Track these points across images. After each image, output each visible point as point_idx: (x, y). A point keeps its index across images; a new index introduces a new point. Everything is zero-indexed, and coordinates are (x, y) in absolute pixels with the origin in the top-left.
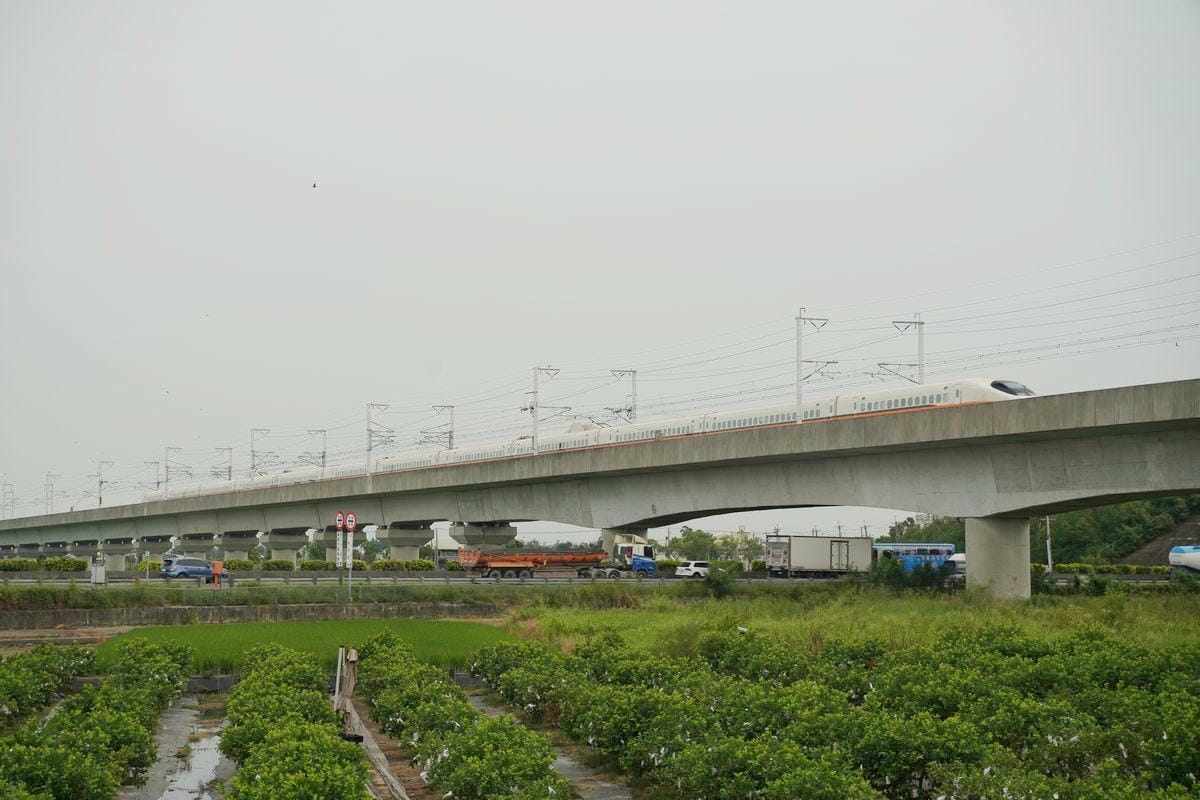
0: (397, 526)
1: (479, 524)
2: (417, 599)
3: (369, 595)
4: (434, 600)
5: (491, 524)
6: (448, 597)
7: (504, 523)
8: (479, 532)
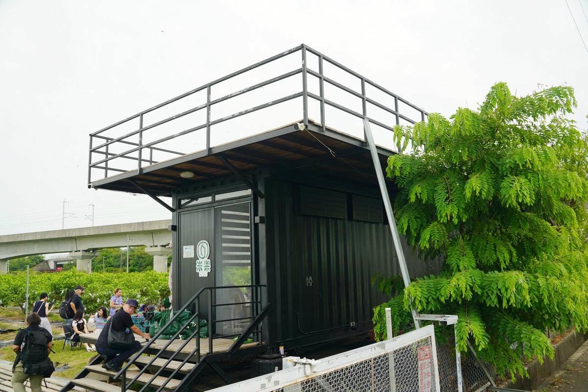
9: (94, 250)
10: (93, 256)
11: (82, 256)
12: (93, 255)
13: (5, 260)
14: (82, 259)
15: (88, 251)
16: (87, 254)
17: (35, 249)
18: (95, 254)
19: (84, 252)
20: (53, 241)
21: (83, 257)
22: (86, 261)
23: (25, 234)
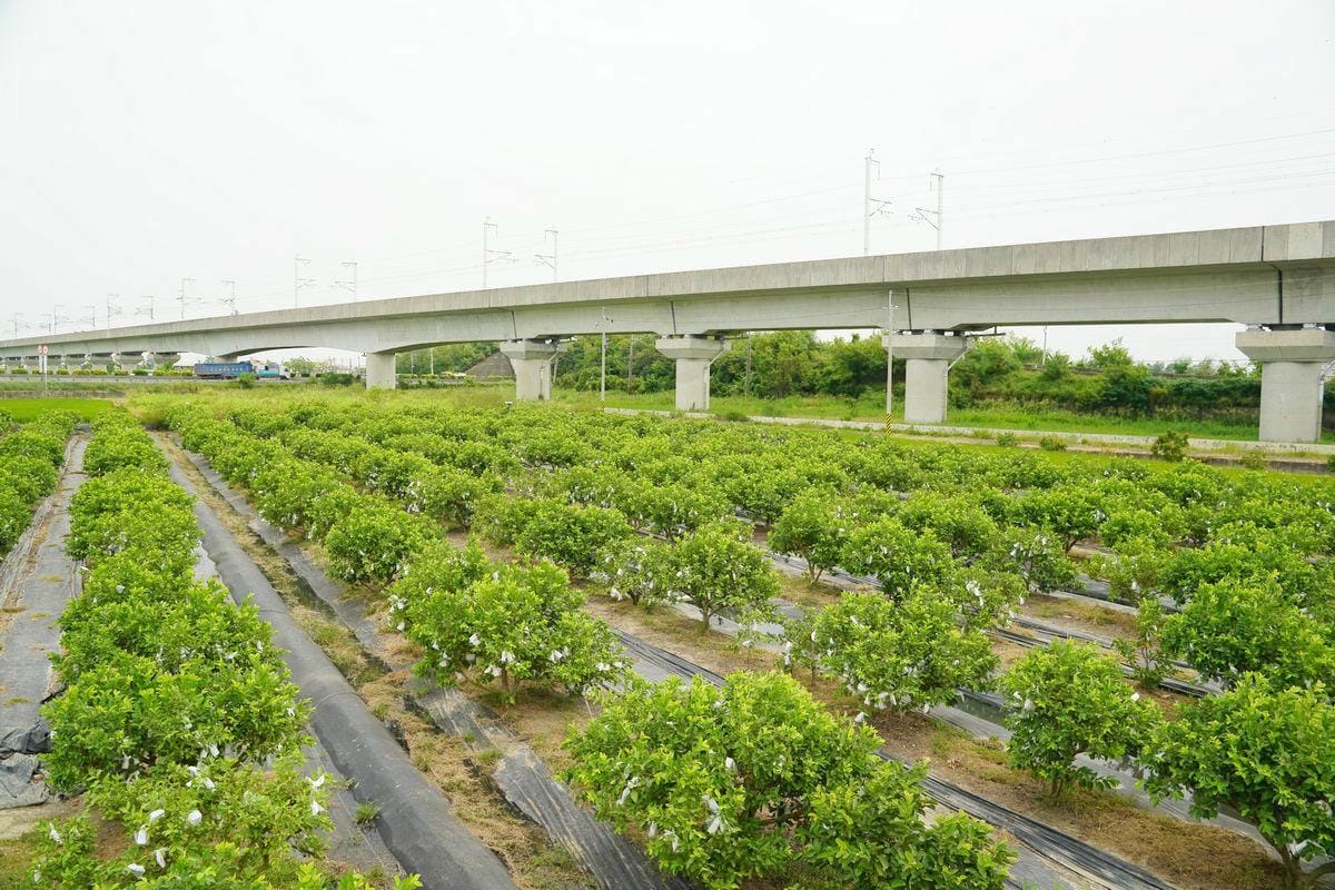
0: (124, 354)
1: (161, 354)
2: (84, 389)
3: (57, 387)
4: (93, 390)
5: (168, 354)
6: (101, 388)
7: (175, 353)
8: (161, 357)
9: (555, 338)
10: (552, 353)
11: (527, 352)
12: (552, 349)
13: (390, 352)
14: (527, 359)
15: (540, 340)
16: (538, 347)
17: (438, 332)
18: (556, 347)
19: (530, 343)
20: (471, 316)
21: (529, 356)
22: (538, 363)
23: (415, 298)
